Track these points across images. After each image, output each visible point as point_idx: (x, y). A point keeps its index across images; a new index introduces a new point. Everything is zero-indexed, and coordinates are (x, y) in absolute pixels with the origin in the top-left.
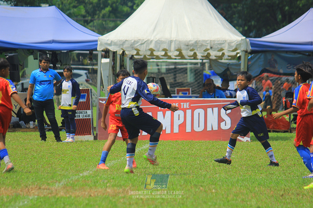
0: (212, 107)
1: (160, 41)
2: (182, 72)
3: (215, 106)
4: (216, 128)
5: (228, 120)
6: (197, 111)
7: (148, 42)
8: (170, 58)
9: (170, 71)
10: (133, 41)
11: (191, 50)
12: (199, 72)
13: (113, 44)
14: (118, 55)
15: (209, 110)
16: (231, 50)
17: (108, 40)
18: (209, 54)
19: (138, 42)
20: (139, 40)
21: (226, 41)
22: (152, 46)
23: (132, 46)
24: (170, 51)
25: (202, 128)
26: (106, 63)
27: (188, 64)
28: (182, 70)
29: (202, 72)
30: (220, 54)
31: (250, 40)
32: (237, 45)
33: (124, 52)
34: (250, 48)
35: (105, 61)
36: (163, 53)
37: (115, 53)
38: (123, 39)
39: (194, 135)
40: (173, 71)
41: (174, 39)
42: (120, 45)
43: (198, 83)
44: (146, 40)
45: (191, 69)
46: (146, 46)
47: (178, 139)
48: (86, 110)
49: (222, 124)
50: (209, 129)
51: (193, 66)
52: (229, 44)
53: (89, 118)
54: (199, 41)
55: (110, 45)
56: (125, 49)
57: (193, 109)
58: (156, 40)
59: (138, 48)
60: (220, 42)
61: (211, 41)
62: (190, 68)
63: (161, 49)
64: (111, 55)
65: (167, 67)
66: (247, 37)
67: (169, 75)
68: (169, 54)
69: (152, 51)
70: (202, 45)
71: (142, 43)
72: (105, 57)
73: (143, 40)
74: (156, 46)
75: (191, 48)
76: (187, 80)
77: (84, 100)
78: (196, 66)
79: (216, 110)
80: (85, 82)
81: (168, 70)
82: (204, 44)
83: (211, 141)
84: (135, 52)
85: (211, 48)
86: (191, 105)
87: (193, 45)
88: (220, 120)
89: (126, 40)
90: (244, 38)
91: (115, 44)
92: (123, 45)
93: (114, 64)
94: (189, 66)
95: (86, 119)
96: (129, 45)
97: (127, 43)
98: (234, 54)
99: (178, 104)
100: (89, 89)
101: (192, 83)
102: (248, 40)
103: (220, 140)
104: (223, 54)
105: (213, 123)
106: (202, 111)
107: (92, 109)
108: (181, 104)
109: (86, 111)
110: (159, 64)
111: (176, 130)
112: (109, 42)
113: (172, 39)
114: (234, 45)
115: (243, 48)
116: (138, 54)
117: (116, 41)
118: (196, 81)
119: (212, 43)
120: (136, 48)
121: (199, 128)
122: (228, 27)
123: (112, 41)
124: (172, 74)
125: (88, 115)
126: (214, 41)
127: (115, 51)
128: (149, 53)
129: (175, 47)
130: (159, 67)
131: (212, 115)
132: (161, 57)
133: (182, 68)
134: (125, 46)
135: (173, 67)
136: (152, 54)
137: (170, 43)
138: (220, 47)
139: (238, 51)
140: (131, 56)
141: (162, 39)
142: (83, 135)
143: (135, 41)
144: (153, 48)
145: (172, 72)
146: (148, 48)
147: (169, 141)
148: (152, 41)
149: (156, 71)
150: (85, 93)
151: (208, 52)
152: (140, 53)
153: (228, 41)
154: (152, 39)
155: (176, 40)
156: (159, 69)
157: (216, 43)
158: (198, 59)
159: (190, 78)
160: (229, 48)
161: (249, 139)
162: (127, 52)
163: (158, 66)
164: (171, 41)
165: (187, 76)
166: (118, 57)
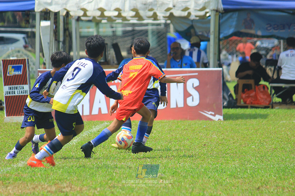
2: (141, 35)
4: (181, 105)
5: (196, 95)
8: (124, 19)
9: (127, 34)
11: (151, 10)
12: (162, 35)
13: (53, 3)
14: (60, 17)
16: (198, 8)
18: (172, 14)
22: (102, 5)
23: (77, 5)
24: (124, 11)
26: (46, 27)
28: (141, 33)
29: (166, 35)
30: (185, 14)
32: (205, 3)
33: (68, 13)
34: (221, 7)
35: (45, 24)
36: (116, 13)
37: (56, 14)
40: (130, 34)
42: (63, 4)
43: (162, 48)
45: (153, 32)
46: (95, 5)
48: (23, 84)
49: (189, 100)
50: (173, 105)
51: (154, 27)
52: (196, 2)
53: (26, 94)
55: (50, 4)
56: (68, 10)
59: (85, 7)
62: (152, 30)
63: (113, 9)
64: (52, 17)
65: (123, 29)
67: (126, 39)
68: (123, 14)
69: (102, 11)
70: (163, 4)
71: (90, 1)
72: (46, 19)
74: (106, 4)
75: (150, 7)
77: (20, 72)
78: (159, 27)
80: (23, 49)
81: (125, 33)
82: (165, 2)
83: (176, 121)
84: (81, 13)
85: (174, 6)
87: (151, 3)
88: (187, 95)
91: (57, 3)
92: (66, 4)
93: (56, 27)
94: (150, 27)
95: (22, 96)
96: (74, 4)
98: (202, 13)
100: (25, 60)
103: (186, 119)
104: (189, 14)
107: (30, 83)
109: (22, 86)
110: (115, 25)
112: (49, 1)
114: (201, 3)
115: (213, 6)
116: (85, 15)
118: (159, 45)
119: (175, 1)
120: (82, 8)
124: (130, 38)
125: (25, 91)
128: (99, 13)
129: (130, 6)
130: (114, 29)
132: (114, 18)
133: (141, 31)
134: (68, 6)
135: (130, 29)
137: (123, 2)
138: (184, 5)
139: (207, 10)
140: (77, 18)
142: (19, 116)
144: (104, 7)
145: (130, 36)
146: (96, 8)
149: (110, 34)
150: (21, 64)
151: (171, 11)
152: (88, 13)
156: (113, 32)
158: (158, 20)
160: (196, 7)
161: (221, 118)
162: (71, 13)
163: (112, 27)
166: (61, 19)
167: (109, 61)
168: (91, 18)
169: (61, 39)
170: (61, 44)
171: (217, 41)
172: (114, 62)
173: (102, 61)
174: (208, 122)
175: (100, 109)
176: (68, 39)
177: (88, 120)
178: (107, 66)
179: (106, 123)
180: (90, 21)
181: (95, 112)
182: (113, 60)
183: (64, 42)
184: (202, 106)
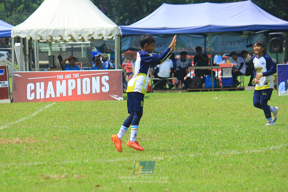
0: (96, 76)
1: (56, 30)
2: (77, 51)
3: (98, 76)
4: (98, 91)
5: (107, 85)
6: (84, 80)
7: (48, 31)
8: (65, 41)
10: (36, 30)
11: (80, 35)
13: (22, 32)
14: (27, 41)
15: (93, 78)
16: (108, 34)
17: (18, 30)
18: (92, 38)
19: (40, 31)
20: (41, 29)
21: (103, 28)
22: (50, 34)
23: (36, 34)
24: (64, 36)
25: (88, 92)
26: (18, 47)
27: (82, 44)
28: (77, 49)
29: (91, 50)
30: (100, 38)
31: (121, 27)
32: (112, 31)
33: (31, 38)
34: (121, 33)
35: (18, 45)
36: (60, 38)
37: (24, 39)
38: (29, 29)
39: (83, 97)
41: (67, 28)
42: (28, 33)
44: (46, 29)
46: (47, 34)
47: (72, 100)
48: (5, 81)
49: (103, 88)
50: (94, 92)
51: (85, 46)
52: (106, 31)
54: (85, 29)
55: (20, 33)
56: (31, 37)
57: (82, 78)
58: (54, 29)
59: (41, 35)
60: (99, 29)
61: (93, 29)
62: (83, 47)
63: (57, 35)
64: (22, 41)
65: (66, 47)
66: (118, 25)
67: (68, 53)
68: (64, 39)
69: (51, 37)
70: (86, 32)
71: (43, 31)
72: (18, 42)
73: (44, 29)
74: (53, 33)
75: (79, 34)
76: (81, 56)
77: (2, 74)
78: (87, 46)
79: (98, 78)
80: (7, 60)
81: (67, 49)
82: (88, 30)
83: (95, 101)
84: (39, 38)
85: (93, 33)
86: (81, 75)
87: (80, 32)
88: (102, 85)
89: (32, 30)
90: (116, 26)
91: (24, 33)
92: (29, 33)
93: (24, 46)
94: (82, 46)
95: (4, 87)
96: (34, 33)
97: (32, 31)
98: (110, 37)
99: (71, 75)
100: (6, 66)
101: (84, 58)
102: (119, 27)
103: (102, 100)
104: (103, 38)
105: (96, 88)
106: (88, 80)
107: (9, 80)
108: (73, 74)
110: (61, 45)
111: (70, 94)
112: (19, 31)
113: (65, 28)
114: (109, 31)
115: (116, 33)
116: (41, 39)
117: (24, 30)
119: (94, 30)
120: (39, 35)
121: (86, 92)
122: (105, 18)
123: (21, 31)
125: (6, 85)
126: (95, 28)
127: (24, 37)
128: (49, 38)
129: (67, 34)
131: (96, 82)
132: (59, 41)
134: (31, 34)
135: (70, 47)
136: (52, 39)
137: (63, 31)
138: (99, 33)
139: (113, 35)
140: (37, 41)
141: (58, 29)
143: (38, 30)
144: (52, 35)
145: (70, 51)
146: (48, 35)
147: (65, 102)
148: (50, 30)
149: (59, 50)
151: (92, 36)
152: (43, 39)
153: (105, 29)
154: (50, 29)
155: (68, 29)
156: (61, 49)
157: (96, 29)
158: (85, 41)
159: (83, 55)
160: (106, 33)
161: (122, 99)
162: (33, 38)
163: (60, 46)
164: (64, 29)
165: (81, 53)
166: (27, 42)
167: (56, 66)
168: (45, 41)
169: (27, 54)
170: (27, 56)
171: (119, 53)
172: (59, 67)
173: (52, 66)
174: (115, 101)
175: (50, 95)
176: (31, 53)
177: (43, 101)
178: (55, 69)
179: (54, 103)
180: (45, 42)
181: (48, 96)
182: (58, 65)
183: (29, 56)
184: (111, 92)
